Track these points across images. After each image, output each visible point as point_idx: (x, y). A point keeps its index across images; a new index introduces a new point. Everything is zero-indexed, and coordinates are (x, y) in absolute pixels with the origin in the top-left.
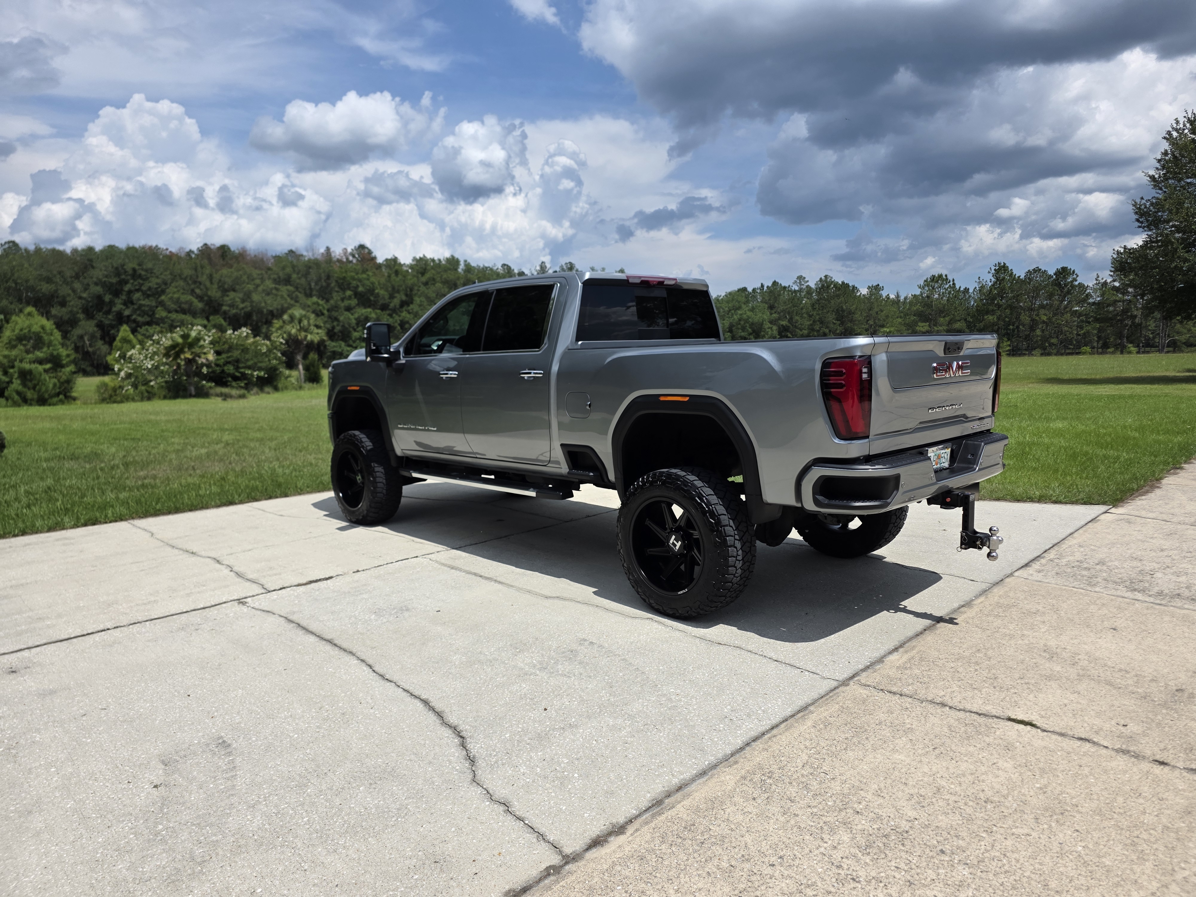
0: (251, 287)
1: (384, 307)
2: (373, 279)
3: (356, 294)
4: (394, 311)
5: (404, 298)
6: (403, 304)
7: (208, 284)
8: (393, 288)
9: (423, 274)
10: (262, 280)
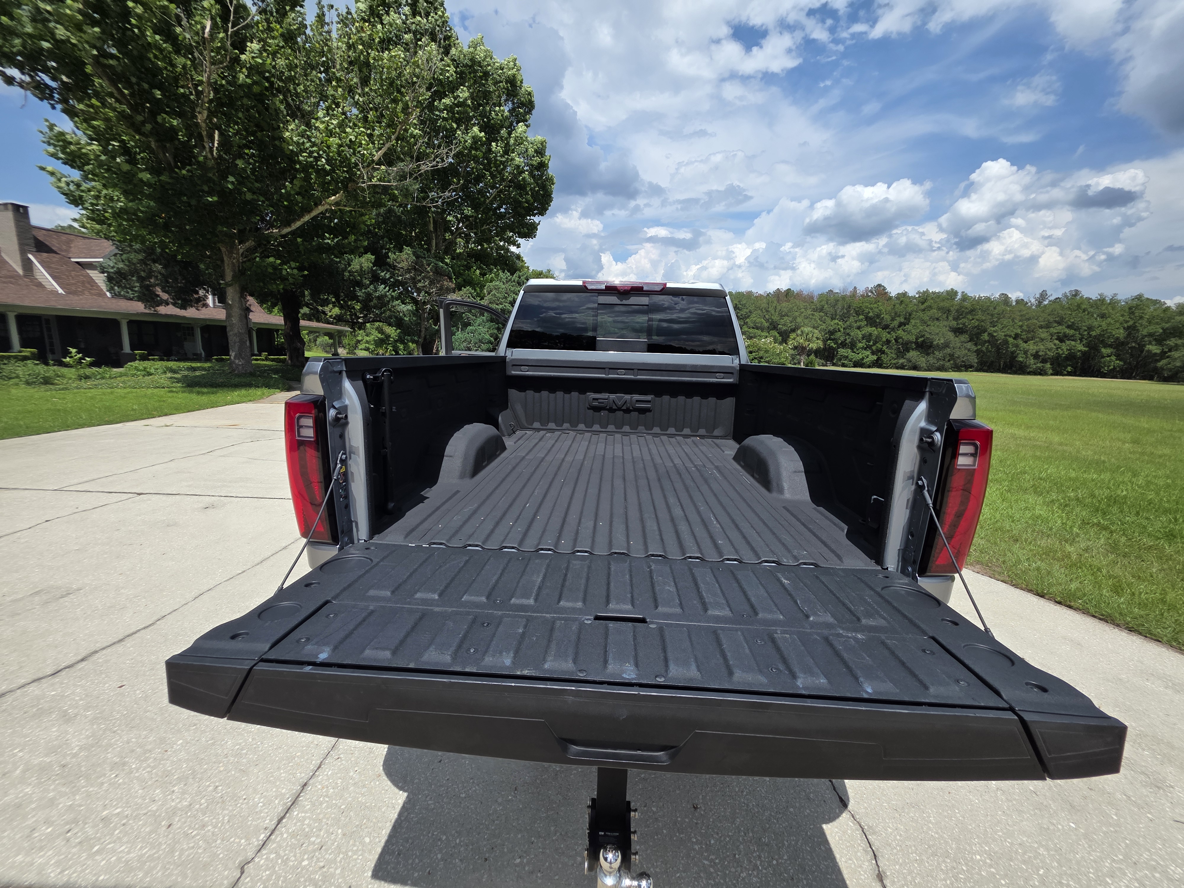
0: (797, 314)
1: (885, 327)
2: (881, 308)
3: (867, 318)
4: (893, 329)
5: (902, 320)
6: (901, 325)
7: (773, 312)
8: (896, 314)
9: (923, 303)
10: (806, 309)
